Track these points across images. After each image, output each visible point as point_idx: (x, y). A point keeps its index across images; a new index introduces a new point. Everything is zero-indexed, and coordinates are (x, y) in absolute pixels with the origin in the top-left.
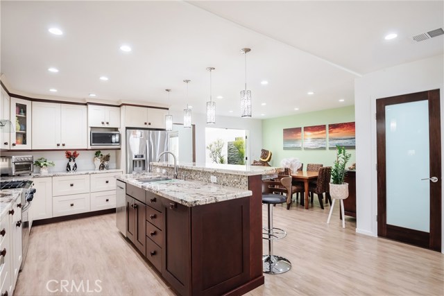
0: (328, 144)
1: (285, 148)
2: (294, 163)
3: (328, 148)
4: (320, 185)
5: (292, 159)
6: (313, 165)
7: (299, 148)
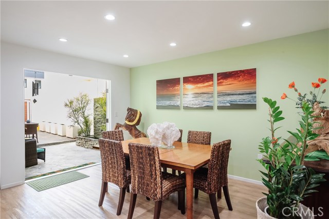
0: (216, 101)
1: (158, 107)
2: (168, 132)
3: (216, 108)
4: (213, 177)
5: (165, 125)
6: (197, 133)
7: (177, 107)
